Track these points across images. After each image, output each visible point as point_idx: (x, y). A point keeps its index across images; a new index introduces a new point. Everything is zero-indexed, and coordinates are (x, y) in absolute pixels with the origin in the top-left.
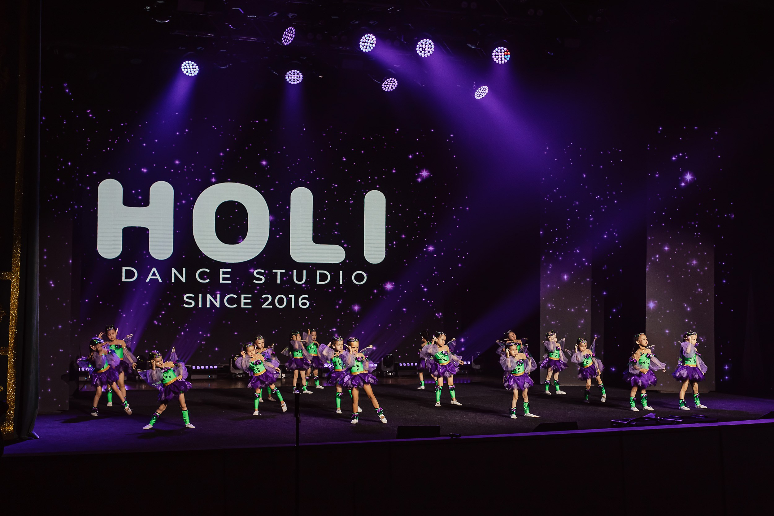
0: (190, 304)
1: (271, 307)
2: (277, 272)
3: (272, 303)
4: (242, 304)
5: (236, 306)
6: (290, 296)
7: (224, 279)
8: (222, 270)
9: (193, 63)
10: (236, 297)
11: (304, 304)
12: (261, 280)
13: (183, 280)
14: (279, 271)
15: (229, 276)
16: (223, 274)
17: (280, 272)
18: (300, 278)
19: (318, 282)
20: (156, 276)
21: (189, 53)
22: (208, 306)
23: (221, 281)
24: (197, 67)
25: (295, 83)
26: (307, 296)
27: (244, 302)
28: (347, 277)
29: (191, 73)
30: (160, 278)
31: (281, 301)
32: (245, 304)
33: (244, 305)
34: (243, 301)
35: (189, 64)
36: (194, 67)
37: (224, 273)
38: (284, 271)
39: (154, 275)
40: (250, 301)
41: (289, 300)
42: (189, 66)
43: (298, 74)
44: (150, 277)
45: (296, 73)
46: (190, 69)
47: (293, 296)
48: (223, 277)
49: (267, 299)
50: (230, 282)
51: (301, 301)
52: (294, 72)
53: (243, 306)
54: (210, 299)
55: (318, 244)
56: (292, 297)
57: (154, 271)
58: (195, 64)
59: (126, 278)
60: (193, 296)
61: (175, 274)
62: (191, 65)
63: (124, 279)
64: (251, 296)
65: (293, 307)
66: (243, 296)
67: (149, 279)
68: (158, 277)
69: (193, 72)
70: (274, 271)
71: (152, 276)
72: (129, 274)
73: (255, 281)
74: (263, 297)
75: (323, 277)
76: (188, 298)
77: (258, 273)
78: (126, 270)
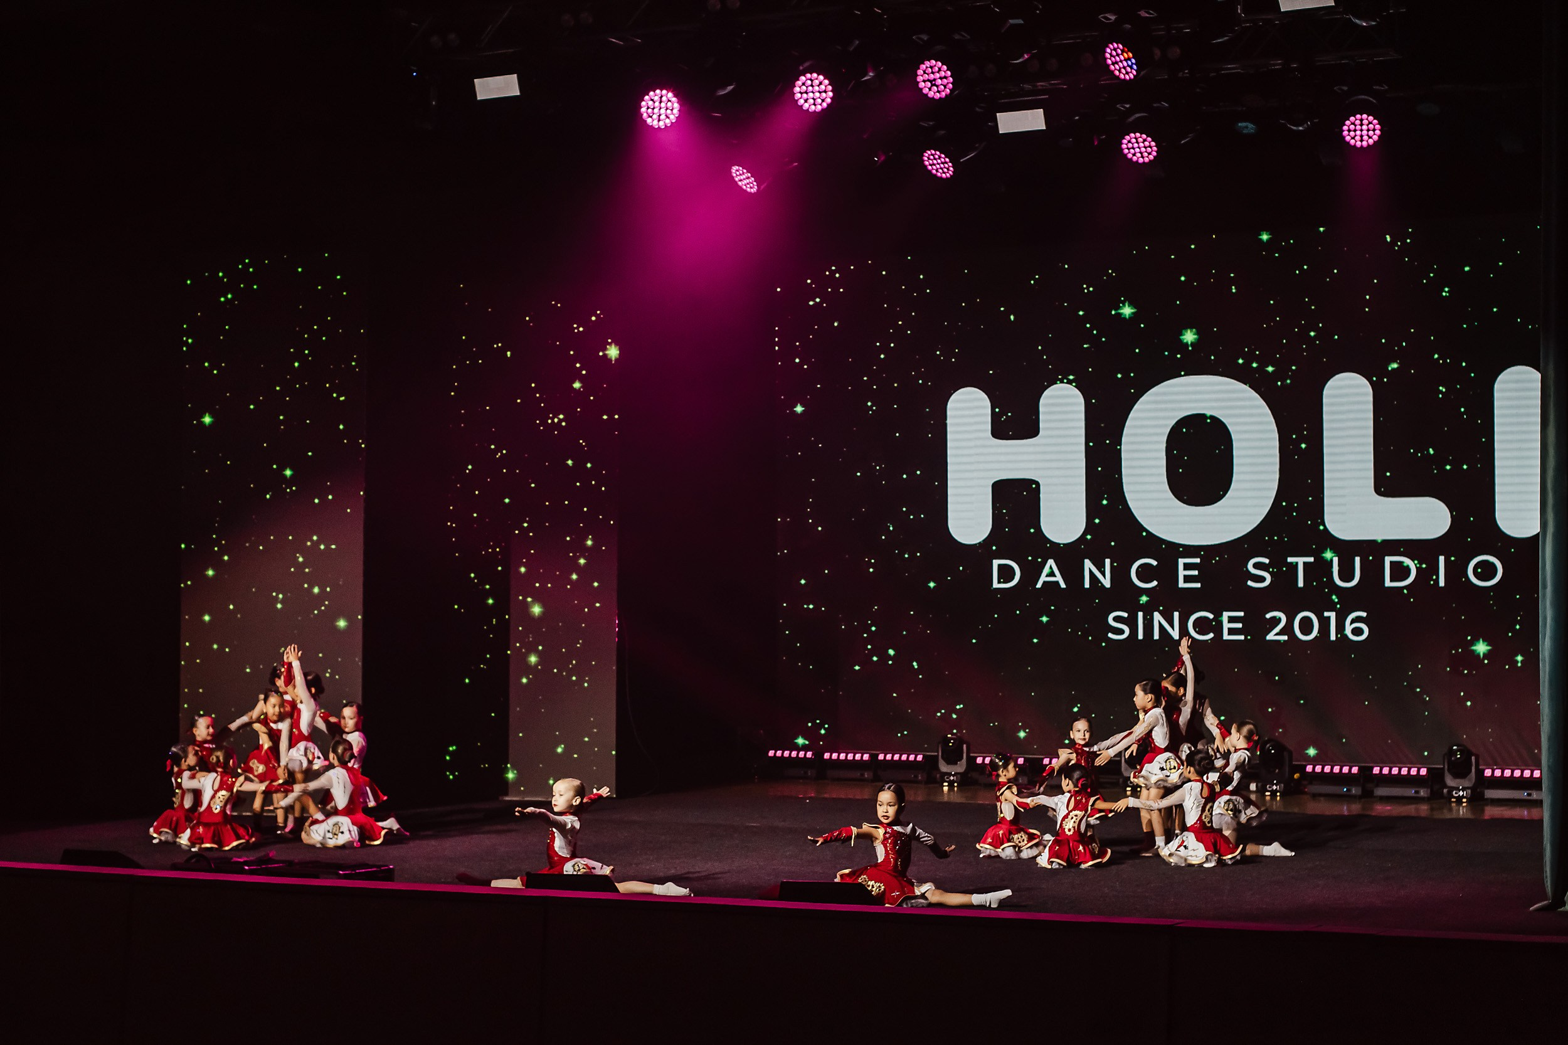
0: (1120, 632)
1: (1285, 638)
2: (1297, 563)
3: (1288, 630)
4: (1225, 631)
5: (1211, 635)
6: (1326, 614)
7: (1187, 579)
8: (1181, 562)
10: (1211, 616)
11: (1357, 632)
12: (1263, 579)
13: (1107, 583)
14: (1300, 561)
15: (1196, 573)
16: (1185, 569)
17: (1304, 563)
18: (1347, 575)
19: (1388, 583)
20: (1056, 576)
22: (1156, 636)
23: (1182, 584)
26: (1364, 614)
27: (1229, 629)
28: (1456, 572)
30: (1062, 580)
31: (1306, 626)
32: (1231, 631)
33: (1229, 634)
34: (1226, 626)
37: (1187, 567)
38: (1311, 559)
39: (1051, 573)
40: (1240, 625)
41: (1325, 623)
44: (1043, 578)
47: (1332, 615)
48: (1184, 575)
49: (1276, 621)
50: (1198, 585)
51: (1353, 622)
53: (1226, 637)
54: (1160, 623)
55: (1387, 498)
56: (1329, 618)
57: (1051, 568)
59: (999, 582)
60: (1125, 615)
61: (1091, 573)
63: (996, 585)
64: (1242, 614)
65: (1333, 637)
66: (1226, 615)
67: (1042, 582)
68: (1058, 578)
70: (1290, 560)
71: (1047, 576)
72: (1006, 573)
73: (1250, 583)
74: (1268, 616)
75: (1400, 572)
76: (1116, 619)
77: (1257, 566)
78: (999, 566)
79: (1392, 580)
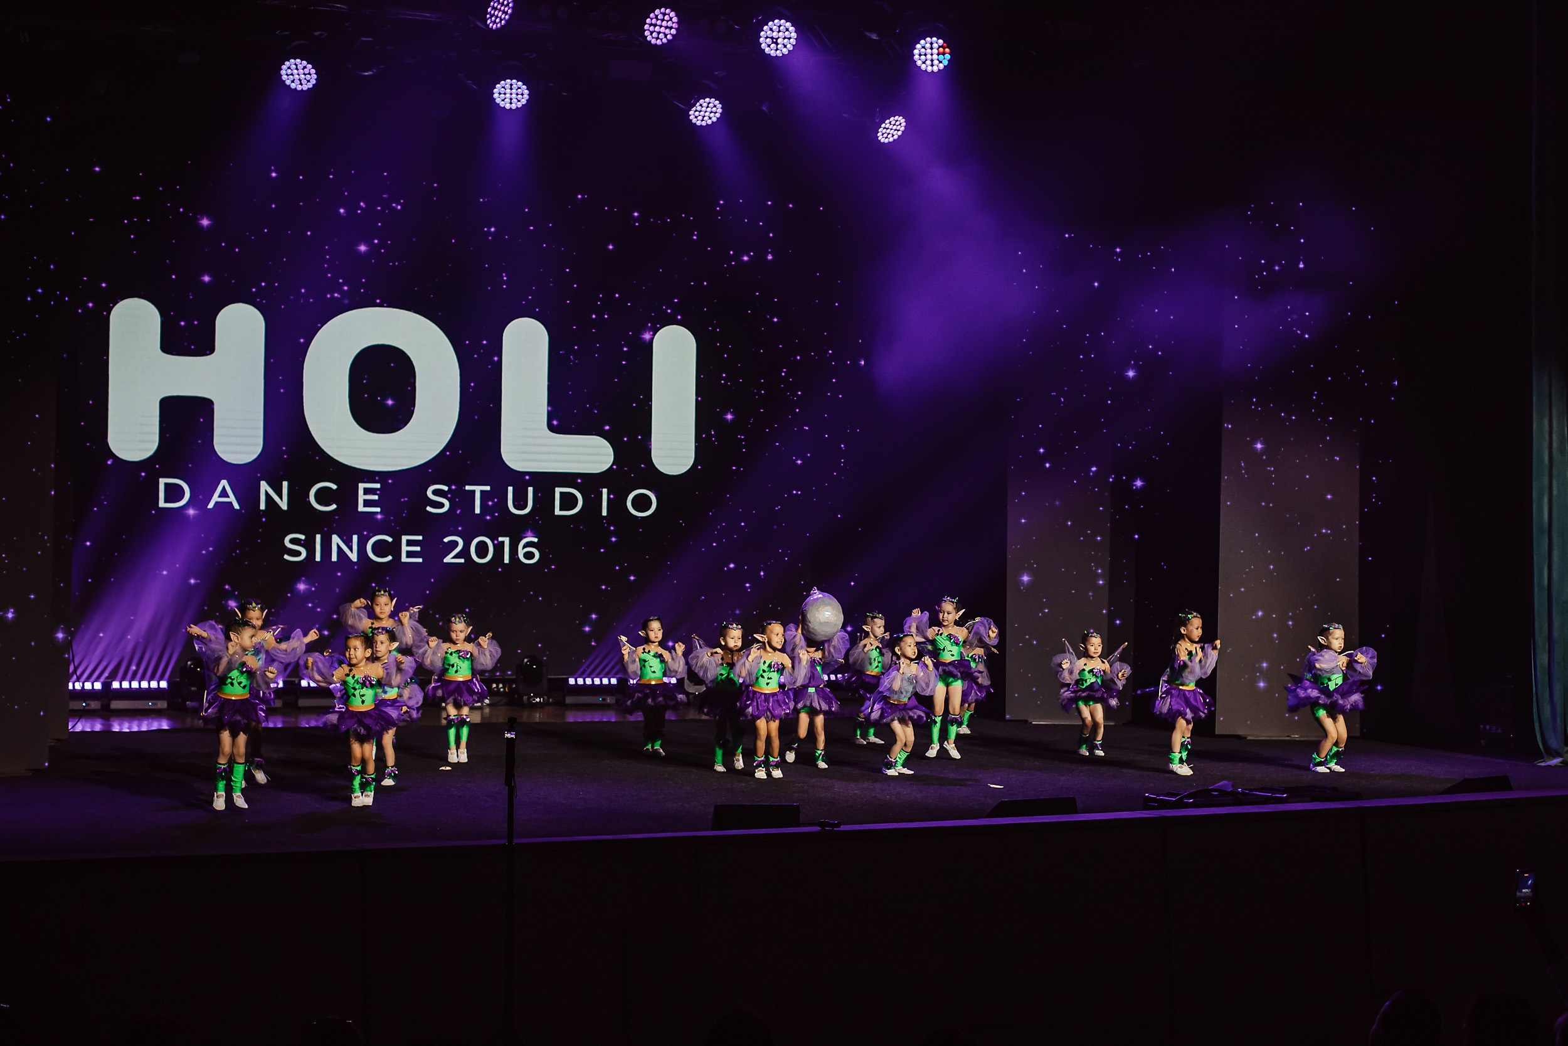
0: (297, 554)
1: (462, 561)
2: (474, 492)
3: (465, 553)
4: (404, 555)
5: (390, 558)
6: (500, 539)
7: (367, 503)
8: (362, 486)
9: (305, 63)
10: (390, 539)
11: (529, 556)
12: (441, 505)
13: (284, 506)
14: (478, 489)
15: (376, 497)
17: (482, 492)
18: (520, 503)
19: (557, 512)
20: (228, 497)
21: (297, 43)
22: (334, 558)
23: (361, 508)
24: (313, 71)
25: (514, 106)
26: (535, 540)
27: (407, 552)
28: (617, 504)
29: (301, 84)
30: (236, 501)
31: (482, 550)
32: (410, 554)
33: (407, 557)
34: (405, 548)
35: (295, 64)
36: (306, 71)
37: (367, 491)
38: (488, 488)
39: (224, 494)
40: (418, 549)
41: (499, 548)
42: (297, 69)
43: (519, 88)
44: (216, 498)
45: (514, 86)
46: (298, 74)
47: (506, 540)
48: (364, 498)
49: (456, 544)
50: (378, 510)
51: (523, 548)
52: (511, 85)
53: (404, 559)
54: (338, 546)
55: (558, 435)
56: (503, 542)
57: (224, 487)
58: (310, 66)
59: (166, 501)
61: (267, 494)
62: (300, 67)
63: (162, 504)
64: (420, 538)
65: (507, 560)
66: (404, 538)
67: (214, 502)
68: (232, 499)
69: (304, 82)
70: (468, 488)
71: (219, 496)
72: (174, 493)
73: (429, 509)
74: (446, 540)
75: (568, 501)
77: (436, 492)
78: (166, 484)
79: (561, 510)
